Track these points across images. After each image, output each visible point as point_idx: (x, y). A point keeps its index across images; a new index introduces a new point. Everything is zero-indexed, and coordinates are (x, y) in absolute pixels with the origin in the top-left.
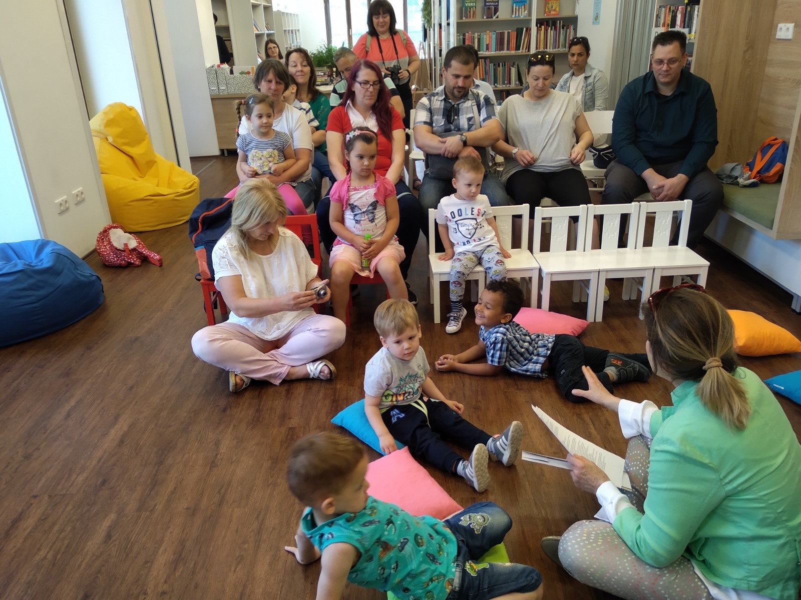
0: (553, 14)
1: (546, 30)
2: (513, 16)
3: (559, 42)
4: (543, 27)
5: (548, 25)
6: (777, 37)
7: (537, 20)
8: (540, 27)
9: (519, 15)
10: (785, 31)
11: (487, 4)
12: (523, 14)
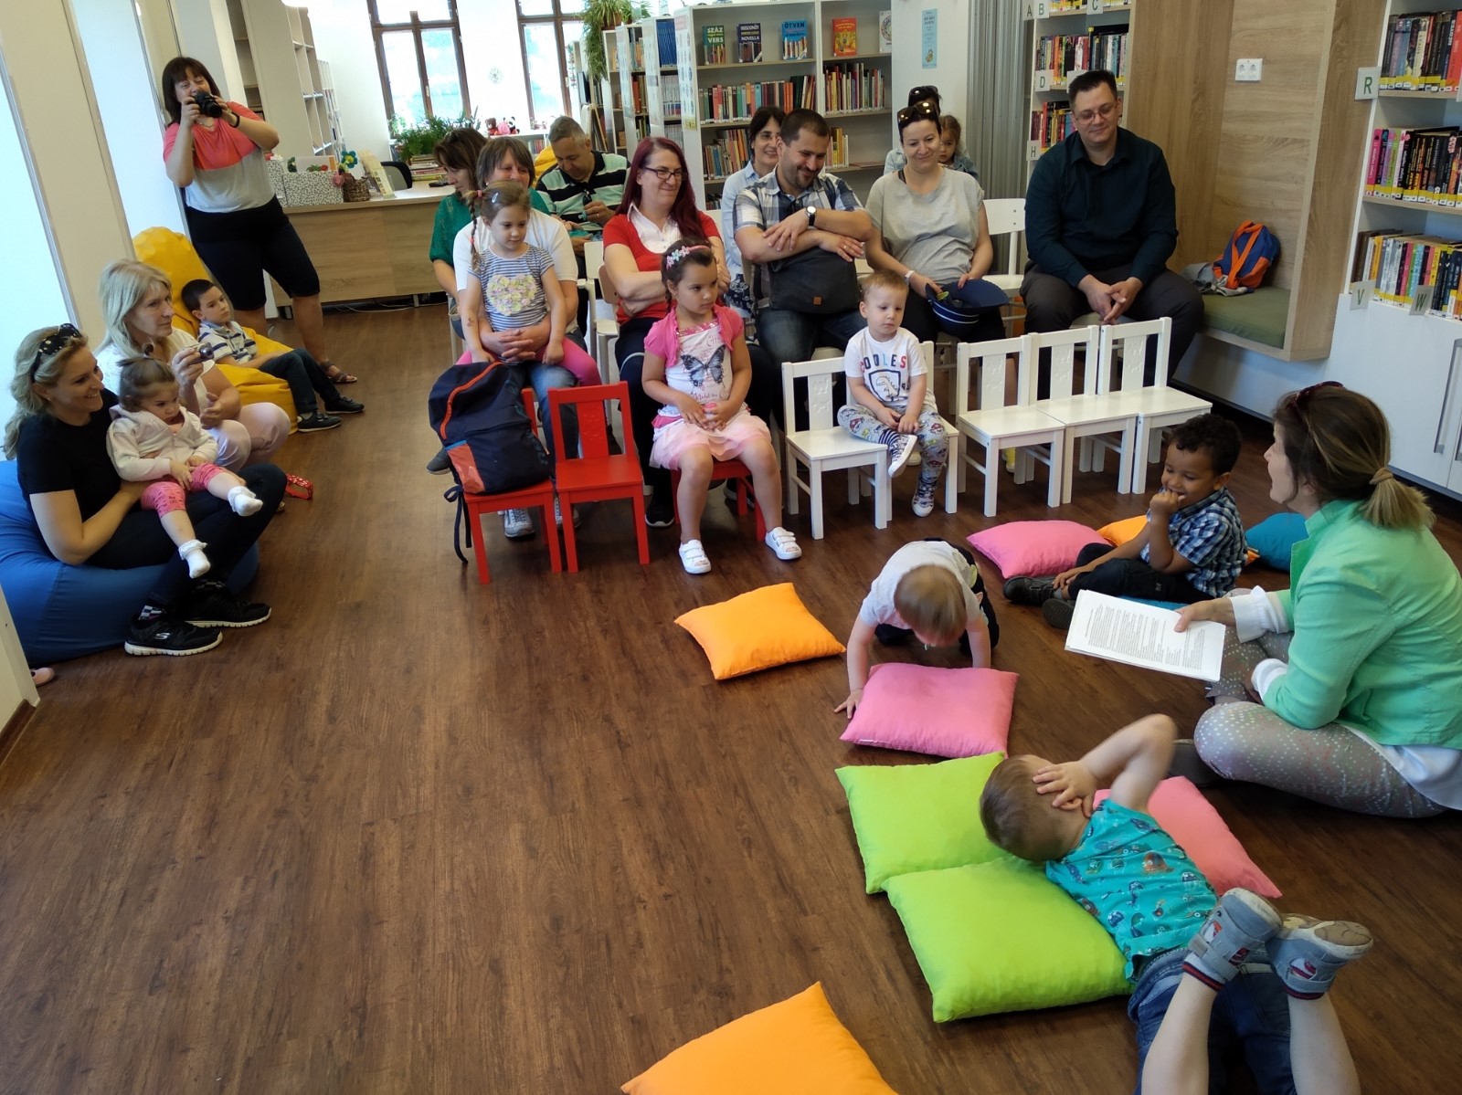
0: (847, 54)
1: (840, 80)
2: (785, 58)
3: (861, 97)
4: (834, 74)
5: (841, 71)
6: (1236, 79)
7: (824, 62)
8: (830, 74)
9: (794, 56)
10: (1248, 69)
11: (743, 39)
12: (801, 53)
